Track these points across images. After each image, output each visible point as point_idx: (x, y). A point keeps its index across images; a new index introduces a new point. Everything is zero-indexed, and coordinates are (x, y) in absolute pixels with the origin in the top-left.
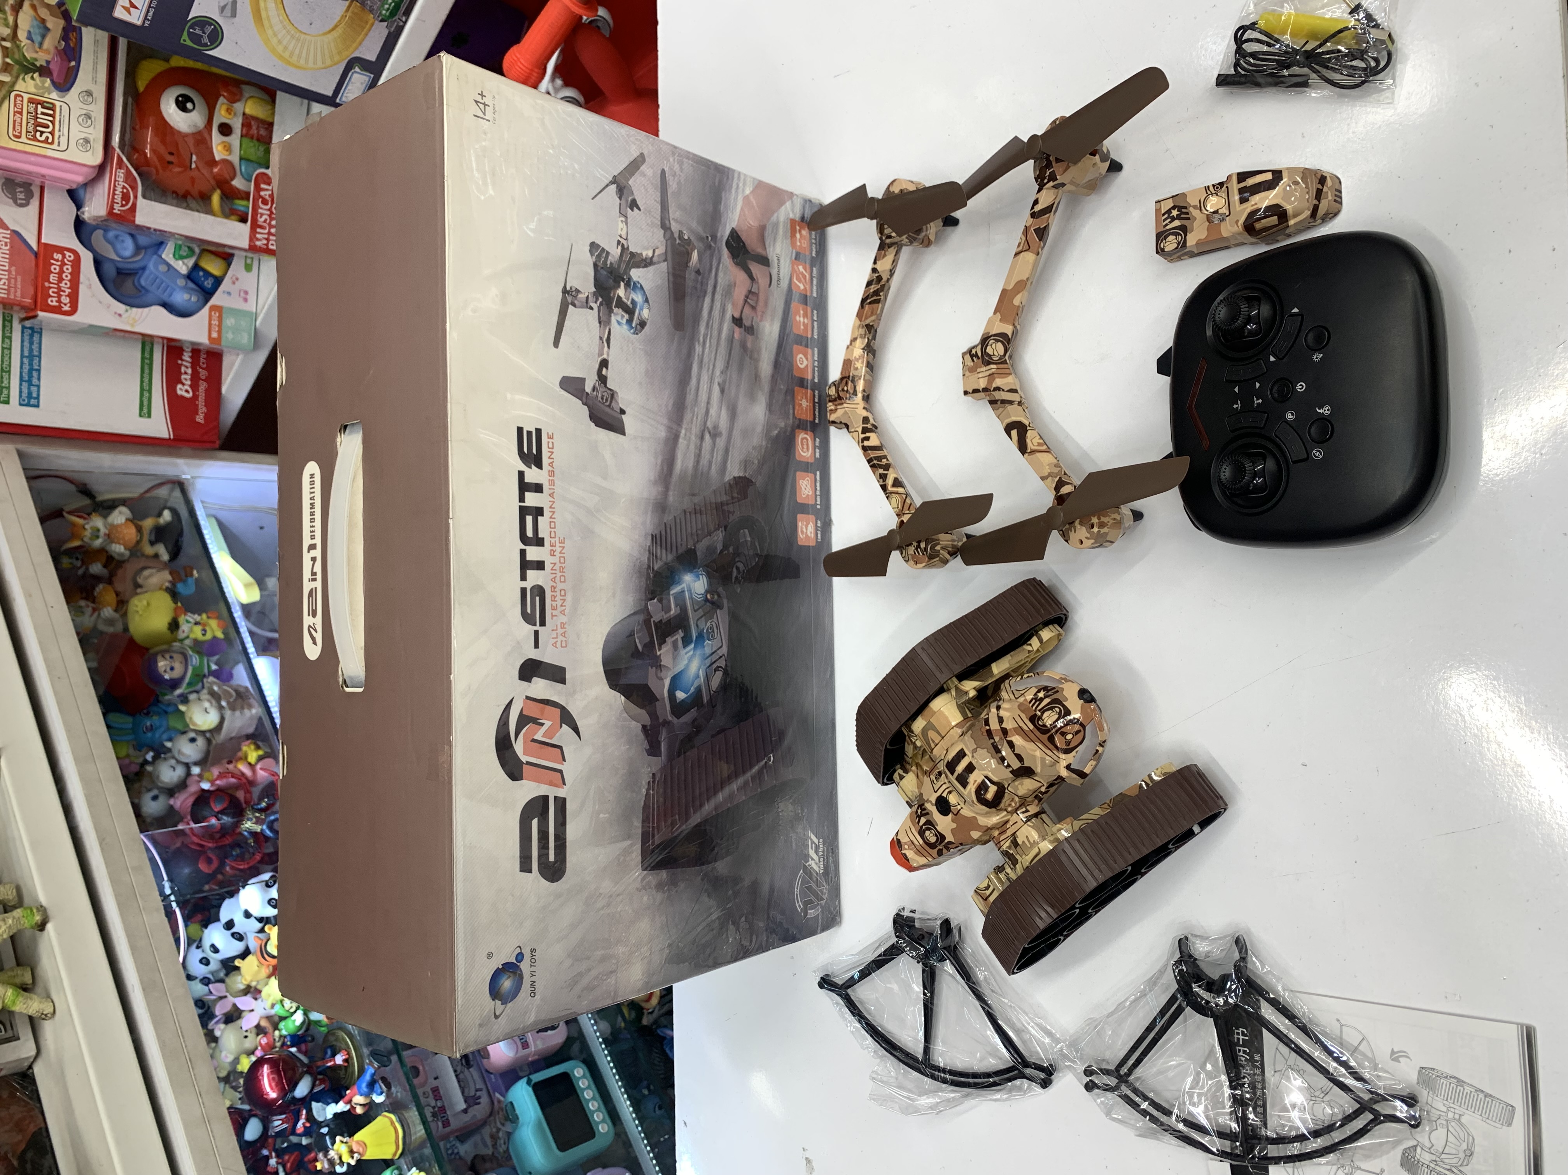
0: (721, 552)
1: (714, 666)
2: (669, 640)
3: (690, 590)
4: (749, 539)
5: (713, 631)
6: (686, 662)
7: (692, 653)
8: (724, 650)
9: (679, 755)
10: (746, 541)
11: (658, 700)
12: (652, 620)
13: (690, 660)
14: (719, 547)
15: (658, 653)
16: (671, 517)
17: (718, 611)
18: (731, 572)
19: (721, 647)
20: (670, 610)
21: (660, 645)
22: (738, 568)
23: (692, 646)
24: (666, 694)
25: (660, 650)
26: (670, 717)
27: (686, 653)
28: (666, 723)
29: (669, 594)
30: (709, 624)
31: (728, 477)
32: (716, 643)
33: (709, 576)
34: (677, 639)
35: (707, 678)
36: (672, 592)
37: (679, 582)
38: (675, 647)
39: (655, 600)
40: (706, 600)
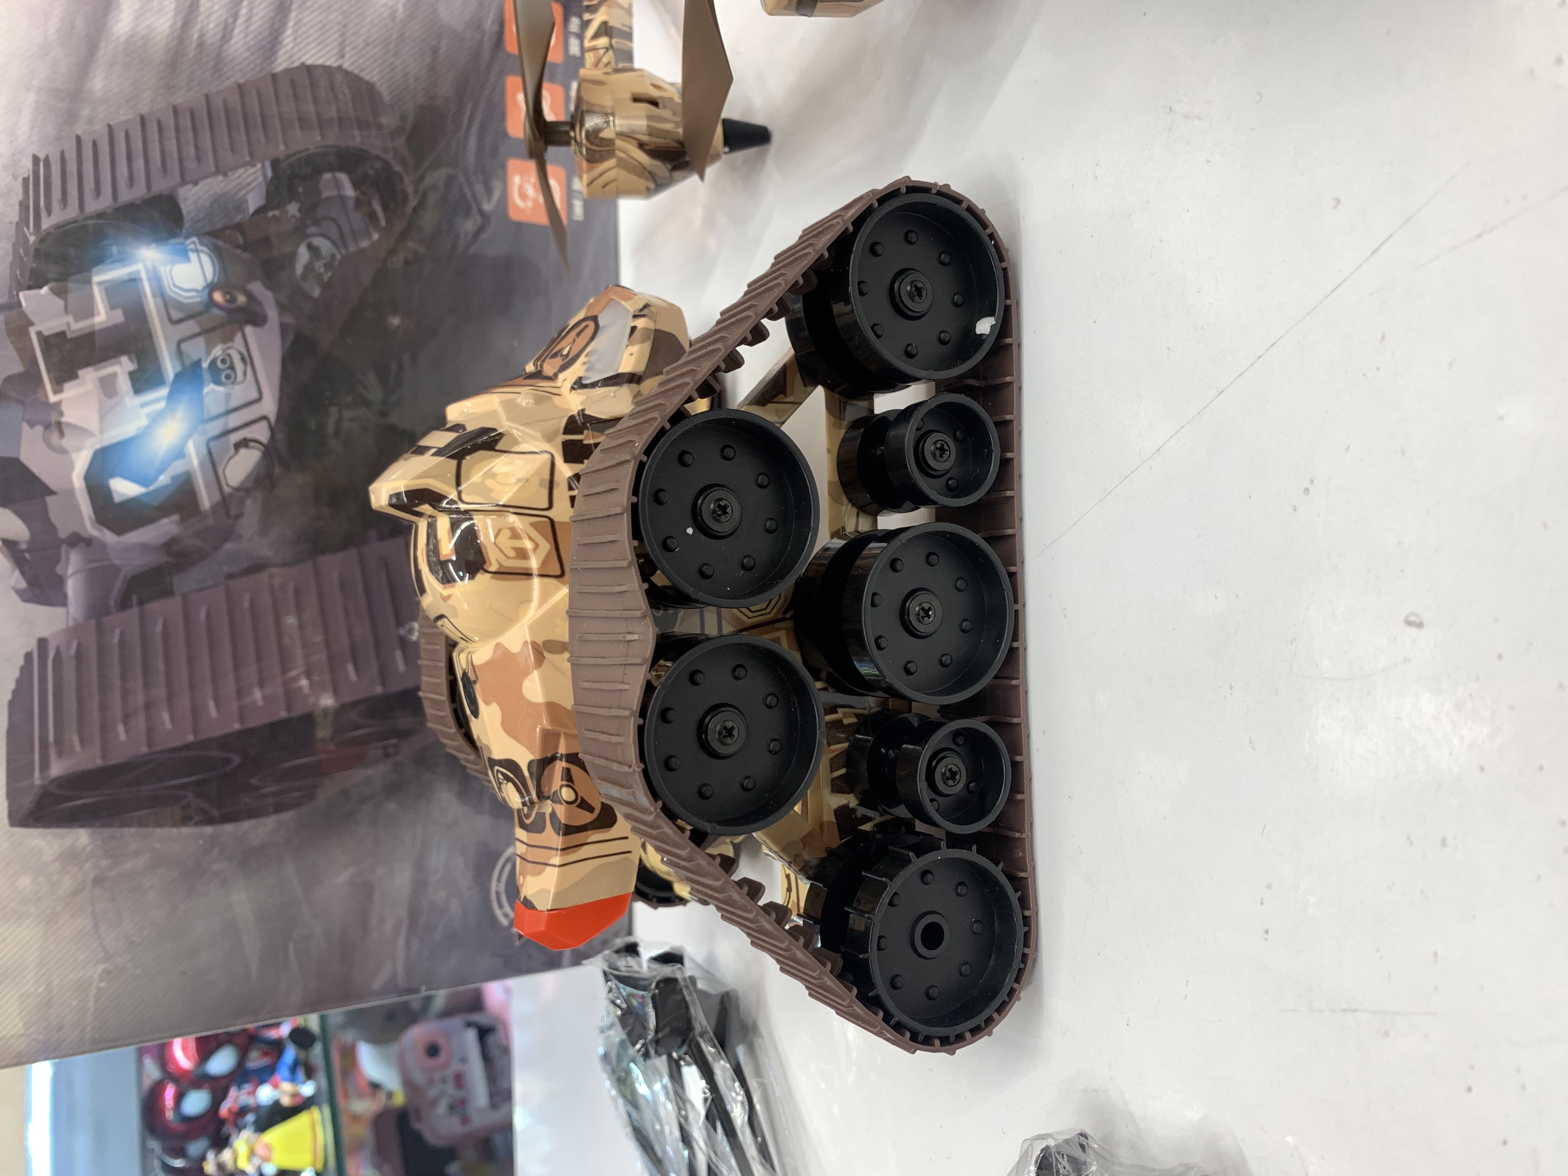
0: (260, 211)
1: (235, 437)
2: (89, 377)
3: (156, 278)
4: (349, 191)
5: (232, 367)
6: (144, 422)
7: (162, 405)
8: (269, 406)
9: (124, 604)
10: (342, 198)
11: (52, 493)
12: (33, 331)
13: (156, 419)
14: (254, 201)
15: (53, 398)
16: (100, 128)
17: (249, 330)
18: (292, 256)
19: (259, 399)
20: (90, 312)
21: (59, 383)
22: (314, 250)
23: (164, 392)
24: (78, 480)
25: (57, 390)
26: (91, 529)
27: (143, 405)
28: (77, 540)
29: (89, 282)
30: (217, 351)
31: (281, 64)
32: (242, 391)
33: (218, 254)
34: (114, 375)
35: (212, 461)
36: (96, 279)
37: (122, 260)
38: (108, 387)
39: (45, 290)
40: (211, 303)
